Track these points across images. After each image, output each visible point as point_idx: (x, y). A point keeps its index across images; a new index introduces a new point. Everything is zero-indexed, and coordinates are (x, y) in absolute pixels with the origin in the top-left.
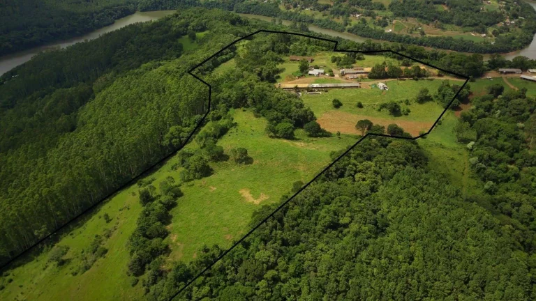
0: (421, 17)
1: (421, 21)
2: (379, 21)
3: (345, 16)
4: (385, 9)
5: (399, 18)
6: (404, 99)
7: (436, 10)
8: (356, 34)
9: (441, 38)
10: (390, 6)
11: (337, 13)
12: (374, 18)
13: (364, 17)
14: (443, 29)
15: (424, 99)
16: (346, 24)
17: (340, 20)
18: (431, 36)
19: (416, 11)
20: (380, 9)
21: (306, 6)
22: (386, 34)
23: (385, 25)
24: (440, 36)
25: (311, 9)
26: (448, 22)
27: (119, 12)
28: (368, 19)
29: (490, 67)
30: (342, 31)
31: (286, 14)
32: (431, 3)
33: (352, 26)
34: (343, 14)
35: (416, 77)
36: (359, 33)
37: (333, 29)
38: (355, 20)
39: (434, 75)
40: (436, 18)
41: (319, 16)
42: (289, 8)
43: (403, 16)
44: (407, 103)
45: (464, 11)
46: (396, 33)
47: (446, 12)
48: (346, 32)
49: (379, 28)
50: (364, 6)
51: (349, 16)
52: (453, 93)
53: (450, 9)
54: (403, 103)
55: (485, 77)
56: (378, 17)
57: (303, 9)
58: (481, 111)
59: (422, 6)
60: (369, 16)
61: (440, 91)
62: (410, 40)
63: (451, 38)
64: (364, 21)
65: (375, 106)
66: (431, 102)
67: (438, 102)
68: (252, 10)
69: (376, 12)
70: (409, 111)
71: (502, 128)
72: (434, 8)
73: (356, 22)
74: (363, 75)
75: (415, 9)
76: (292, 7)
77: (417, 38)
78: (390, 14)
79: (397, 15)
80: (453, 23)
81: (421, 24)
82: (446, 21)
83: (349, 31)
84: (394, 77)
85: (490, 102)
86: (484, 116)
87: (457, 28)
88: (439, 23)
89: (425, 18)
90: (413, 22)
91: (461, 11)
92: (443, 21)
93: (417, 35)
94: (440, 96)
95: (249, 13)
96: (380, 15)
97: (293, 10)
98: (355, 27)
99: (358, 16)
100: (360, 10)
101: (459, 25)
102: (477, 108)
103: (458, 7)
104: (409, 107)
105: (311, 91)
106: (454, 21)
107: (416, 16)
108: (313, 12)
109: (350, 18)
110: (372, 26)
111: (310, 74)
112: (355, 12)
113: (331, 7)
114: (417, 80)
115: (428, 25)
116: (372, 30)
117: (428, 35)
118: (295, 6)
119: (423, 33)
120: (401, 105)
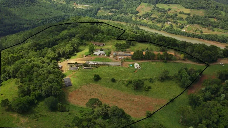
0: (202, 24)
1: (201, 26)
2: (179, 26)
3: (163, 23)
4: (183, 20)
5: (190, 24)
6: (149, 77)
7: (210, 21)
8: (167, 32)
9: (211, 35)
10: (186, 18)
11: (159, 21)
12: (177, 24)
13: (172, 24)
14: (213, 31)
15: (165, 78)
16: (163, 27)
17: (160, 25)
18: (206, 34)
19: (199, 21)
20: (181, 20)
21: (145, 18)
22: (182, 32)
23: (183, 28)
24: (210, 34)
25: (147, 20)
26: (216, 27)
27: (60, 19)
28: (174, 25)
29: (224, 55)
30: (160, 30)
31: (135, 21)
32: (207, 18)
33: (165, 28)
34: (162, 22)
35: (165, 60)
36: (168, 31)
37: (156, 29)
38: (167, 25)
39: (180, 59)
40: (210, 25)
41: (150, 23)
42: (136, 19)
43: (192, 23)
44: (151, 80)
45: (225, 22)
46: (187, 32)
47: (215, 22)
48: (162, 30)
49: (179, 29)
50: (173, 18)
51: (164, 23)
52: (188, 75)
53: (218, 20)
54: (148, 81)
55: (218, 63)
56: (179, 24)
57: (143, 19)
58: (208, 94)
59: (203, 18)
60: (175, 23)
61: (179, 72)
62: (194, 35)
63: (217, 35)
64: (172, 26)
65: (125, 82)
66: (171, 81)
67: (177, 81)
68: (119, 20)
69: (178, 21)
70: (150, 88)
71: (224, 114)
72: (209, 20)
73: (168, 26)
74: (129, 56)
75: (199, 20)
76: (138, 18)
77: (198, 35)
78: (185, 22)
79: (189, 23)
80: (219, 28)
81: (201, 28)
82: (214, 26)
83: (163, 30)
84: (149, 59)
85: (217, 86)
86: (210, 99)
87: (221, 30)
88: (211, 27)
89: (204, 25)
90: (197, 26)
91: (224, 22)
92: (213, 27)
93: (198, 33)
94: (179, 76)
95: (118, 21)
96: (180, 22)
97: (138, 20)
98: (167, 28)
99: (169, 23)
100: (171, 20)
101: (222, 29)
102: (206, 89)
103: (222, 20)
104: (151, 84)
105: (87, 66)
106: (219, 26)
107: (199, 23)
108: (148, 21)
109: (165, 24)
110: (175, 28)
111: (95, 54)
112: (168, 21)
113: (157, 19)
114: (166, 62)
115: (205, 28)
116: (175, 30)
117: (204, 34)
118: (140, 18)
119: (202, 32)
120: (145, 82)
